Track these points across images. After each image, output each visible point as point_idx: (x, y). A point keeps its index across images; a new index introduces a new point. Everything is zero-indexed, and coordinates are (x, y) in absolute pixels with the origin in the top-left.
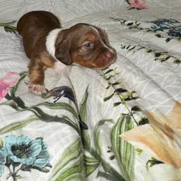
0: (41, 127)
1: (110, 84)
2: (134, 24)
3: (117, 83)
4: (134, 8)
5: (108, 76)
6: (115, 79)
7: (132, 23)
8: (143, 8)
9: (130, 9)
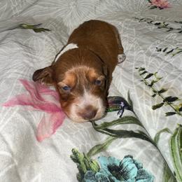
0: (122, 144)
1: (155, 91)
2: (162, 24)
3: (163, 91)
4: (156, 7)
5: (149, 81)
6: (159, 86)
7: (159, 24)
8: (166, 7)
9: (152, 8)
